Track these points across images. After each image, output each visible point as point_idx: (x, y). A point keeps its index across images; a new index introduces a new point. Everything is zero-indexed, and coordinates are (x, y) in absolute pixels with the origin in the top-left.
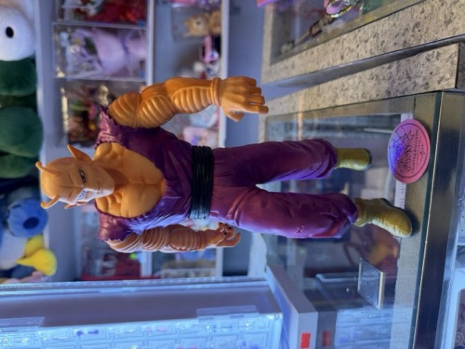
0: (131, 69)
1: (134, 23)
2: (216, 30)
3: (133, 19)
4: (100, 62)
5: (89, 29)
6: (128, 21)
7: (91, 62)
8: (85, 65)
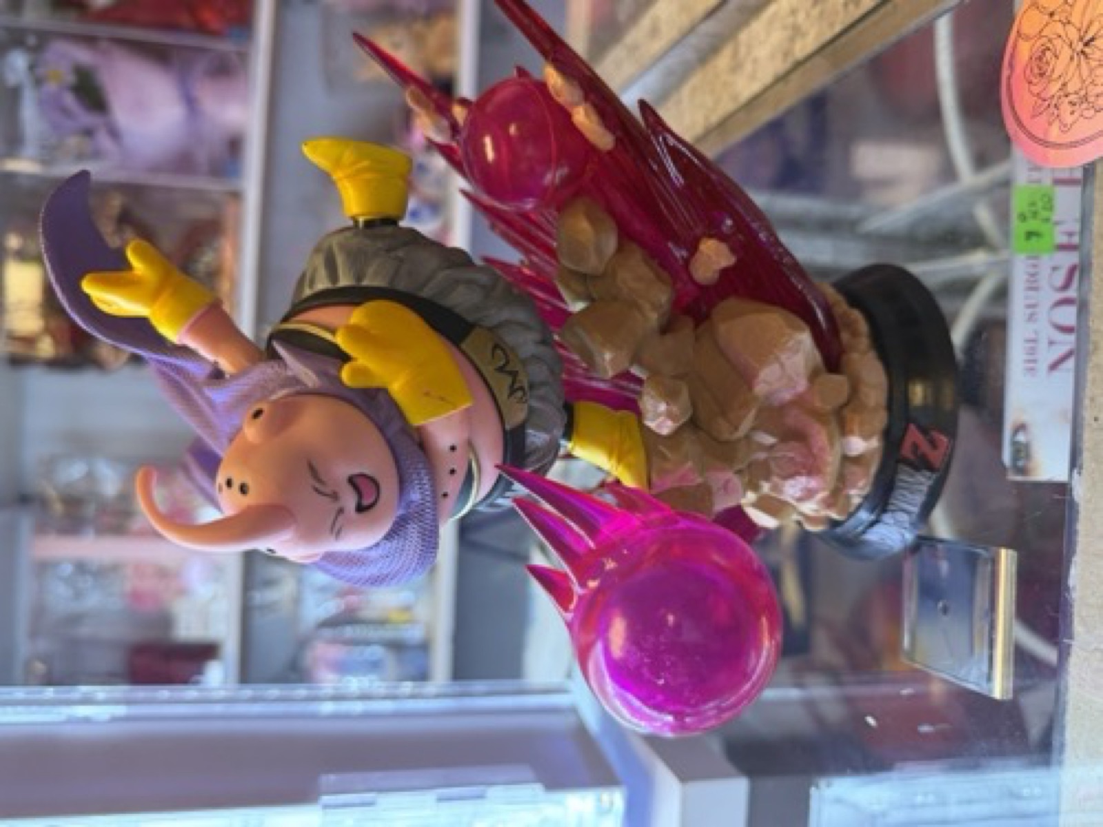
0: (202, 156)
1: (215, 34)
2: (443, 64)
3: (215, 24)
4: (114, 133)
5: (89, 41)
6: (201, 28)
7: (89, 133)
8: (73, 142)
